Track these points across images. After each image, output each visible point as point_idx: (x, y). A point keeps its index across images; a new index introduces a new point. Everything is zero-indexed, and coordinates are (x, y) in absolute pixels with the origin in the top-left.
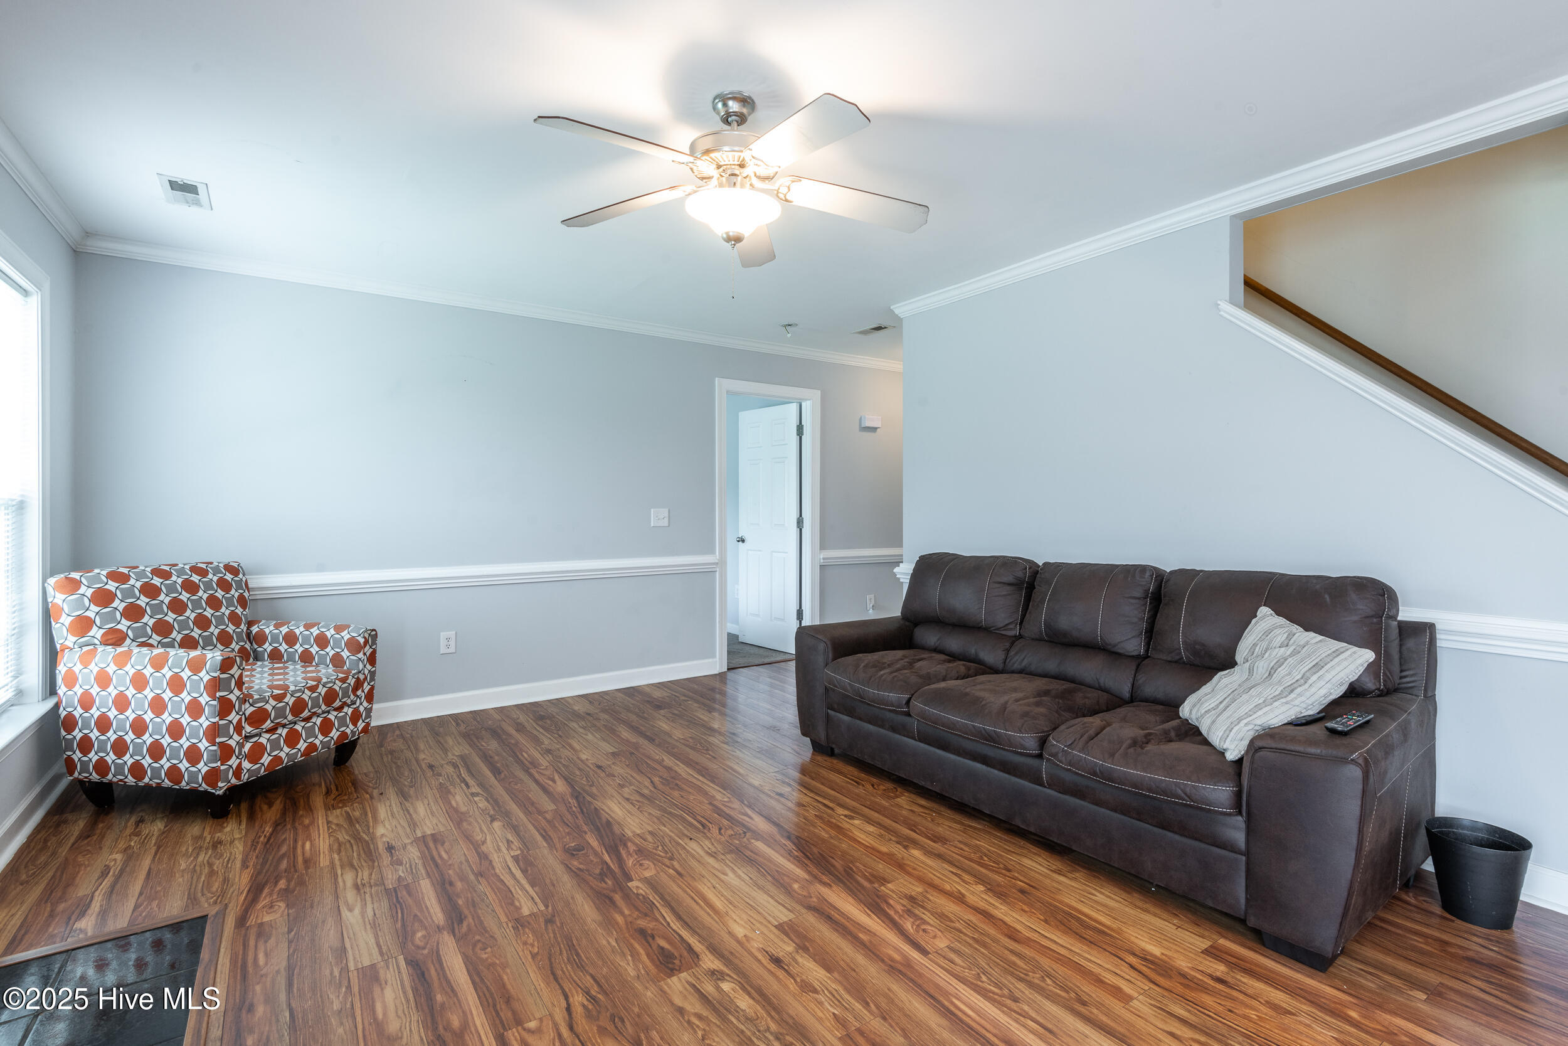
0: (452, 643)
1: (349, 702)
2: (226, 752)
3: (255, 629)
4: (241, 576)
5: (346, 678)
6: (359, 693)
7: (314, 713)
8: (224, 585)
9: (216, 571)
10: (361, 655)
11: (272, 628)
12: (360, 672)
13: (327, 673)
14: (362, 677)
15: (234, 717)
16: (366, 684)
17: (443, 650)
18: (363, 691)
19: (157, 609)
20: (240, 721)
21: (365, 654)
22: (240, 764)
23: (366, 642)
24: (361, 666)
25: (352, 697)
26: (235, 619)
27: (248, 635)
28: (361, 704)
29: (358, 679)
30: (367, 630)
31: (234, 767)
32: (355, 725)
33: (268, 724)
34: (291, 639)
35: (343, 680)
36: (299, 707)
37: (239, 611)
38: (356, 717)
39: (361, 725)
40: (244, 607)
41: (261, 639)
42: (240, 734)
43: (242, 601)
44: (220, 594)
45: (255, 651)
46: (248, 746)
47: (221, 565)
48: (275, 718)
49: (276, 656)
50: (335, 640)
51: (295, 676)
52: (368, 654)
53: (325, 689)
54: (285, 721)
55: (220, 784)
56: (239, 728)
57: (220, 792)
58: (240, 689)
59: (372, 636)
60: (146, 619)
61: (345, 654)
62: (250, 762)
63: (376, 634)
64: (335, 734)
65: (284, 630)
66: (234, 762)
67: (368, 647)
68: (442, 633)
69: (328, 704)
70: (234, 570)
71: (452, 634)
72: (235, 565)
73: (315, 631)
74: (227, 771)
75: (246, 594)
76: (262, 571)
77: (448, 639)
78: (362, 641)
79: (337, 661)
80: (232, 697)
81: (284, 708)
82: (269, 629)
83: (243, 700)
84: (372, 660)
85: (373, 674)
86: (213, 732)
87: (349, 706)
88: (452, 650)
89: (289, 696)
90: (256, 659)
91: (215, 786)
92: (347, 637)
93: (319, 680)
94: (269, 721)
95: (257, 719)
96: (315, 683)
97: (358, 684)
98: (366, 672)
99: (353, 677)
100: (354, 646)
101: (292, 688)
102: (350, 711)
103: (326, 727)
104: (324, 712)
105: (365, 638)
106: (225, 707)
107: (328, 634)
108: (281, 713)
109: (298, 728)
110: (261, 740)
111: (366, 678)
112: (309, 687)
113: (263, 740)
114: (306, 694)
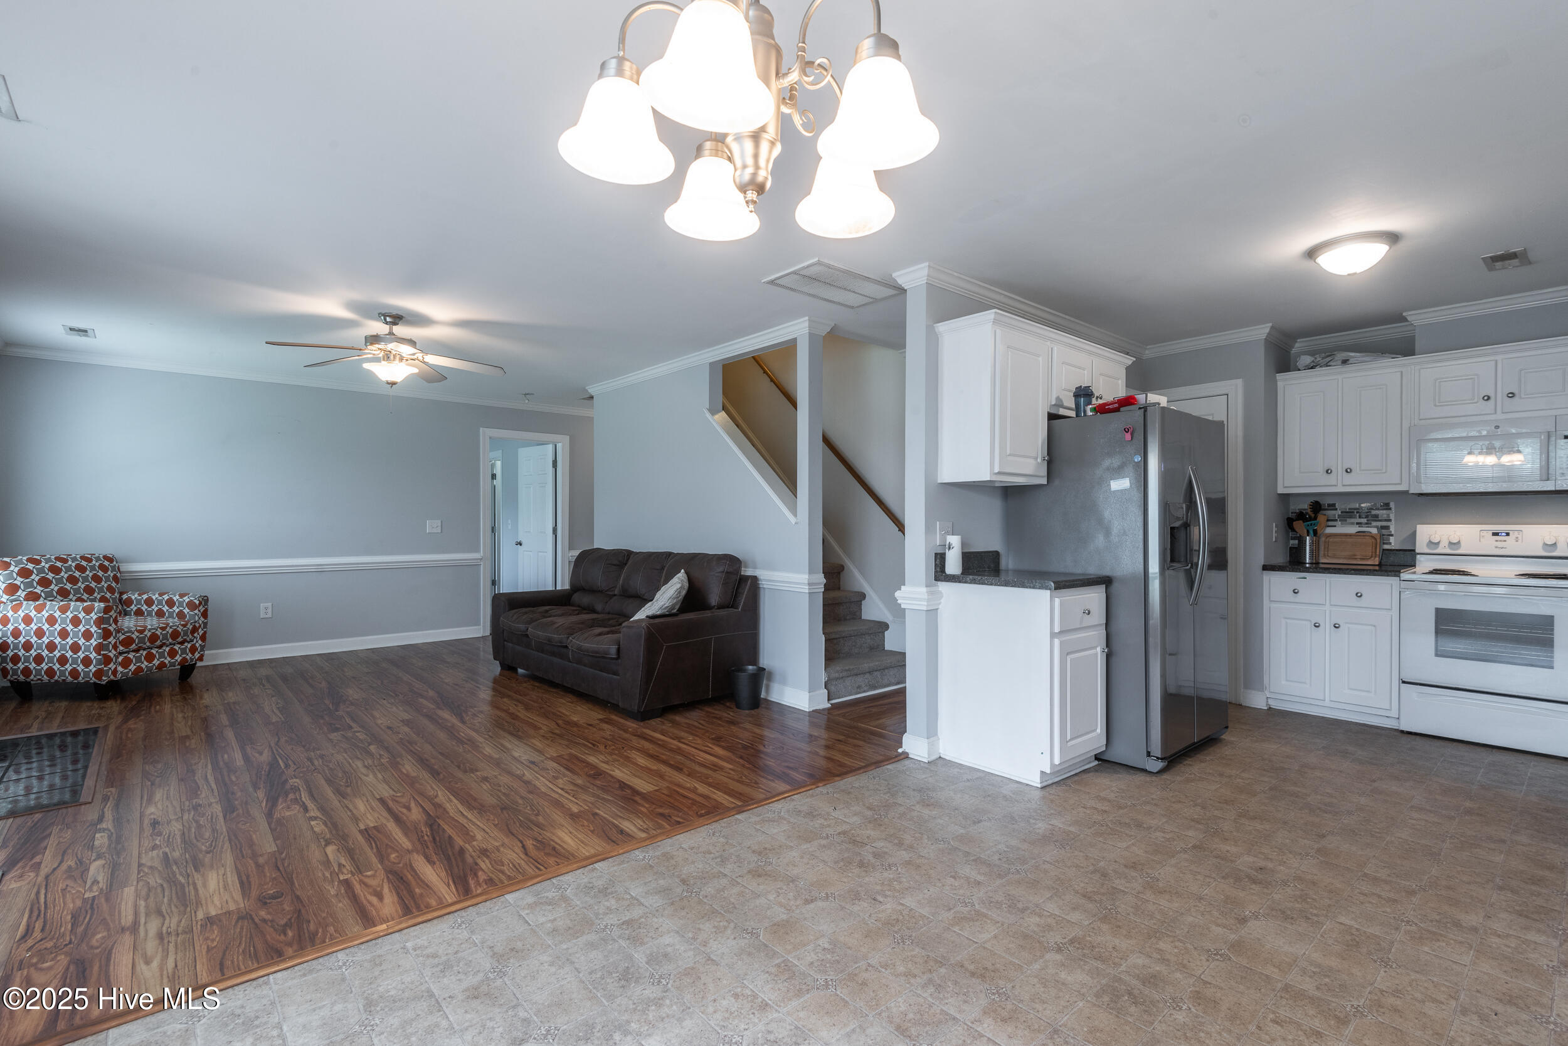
0: (270, 611)
1: (188, 639)
2: (107, 660)
3: (125, 597)
4: (115, 563)
5: (187, 624)
6: (196, 635)
7: (164, 644)
8: (103, 568)
9: (98, 559)
10: (196, 611)
11: (136, 596)
12: (195, 622)
13: (174, 621)
14: (197, 625)
15: (112, 640)
16: (200, 630)
17: (263, 616)
18: (198, 634)
19: (60, 581)
20: (116, 643)
21: (199, 611)
22: (116, 668)
23: (200, 603)
24: (197, 618)
25: (190, 636)
26: (110, 589)
27: (120, 600)
28: (197, 642)
29: (195, 626)
30: (201, 596)
31: (113, 669)
32: (193, 654)
33: (134, 646)
34: (149, 602)
35: (184, 626)
36: (154, 638)
37: (114, 585)
38: (193, 650)
39: (197, 655)
40: (117, 583)
41: (129, 602)
42: (116, 650)
43: (116, 579)
44: (100, 573)
45: (125, 610)
46: (120, 659)
47: (101, 556)
48: (138, 643)
49: (139, 613)
50: (179, 602)
51: (152, 623)
52: (202, 611)
53: (171, 630)
54: (144, 646)
55: (104, 678)
56: (115, 647)
57: (104, 683)
58: (116, 624)
59: (205, 601)
60: (53, 586)
61: (186, 611)
62: (122, 667)
63: (208, 600)
64: (178, 658)
65: (145, 597)
66: (112, 666)
67: (201, 607)
68: (261, 604)
69: (173, 639)
70: (110, 560)
71: (269, 605)
72: (111, 556)
73: (166, 597)
74: (108, 671)
75: (118, 575)
76: (127, 561)
77: (266, 608)
78: (197, 602)
79: (181, 615)
80: (111, 628)
81: (144, 638)
82: (134, 597)
83: (118, 631)
84: (205, 614)
85: (205, 624)
86: (99, 648)
87: (188, 642)
88: (269, 615)
89: (147, 631)
90: (126, 615)
91: (100, 679)
92: (187, 600)
93: (168, 624)
94: (134, 645)
95: (127, 642)
96: (165, 626)
97: (195, 630)
98: (201, 622)
99: (191, 625)
100: (191, 605)
101: (149, 627)
102: (189, 646)
103: (173, 653)
104: (171, 644)
105: (199, 601)
106: (106, 634)
107: (175, 599)
108: (142, 640)
109: (154, 651)
110: (129, 656)
111: (200, 626)
112: (161, 628)
113: (131, 656)
114: (159, 632)
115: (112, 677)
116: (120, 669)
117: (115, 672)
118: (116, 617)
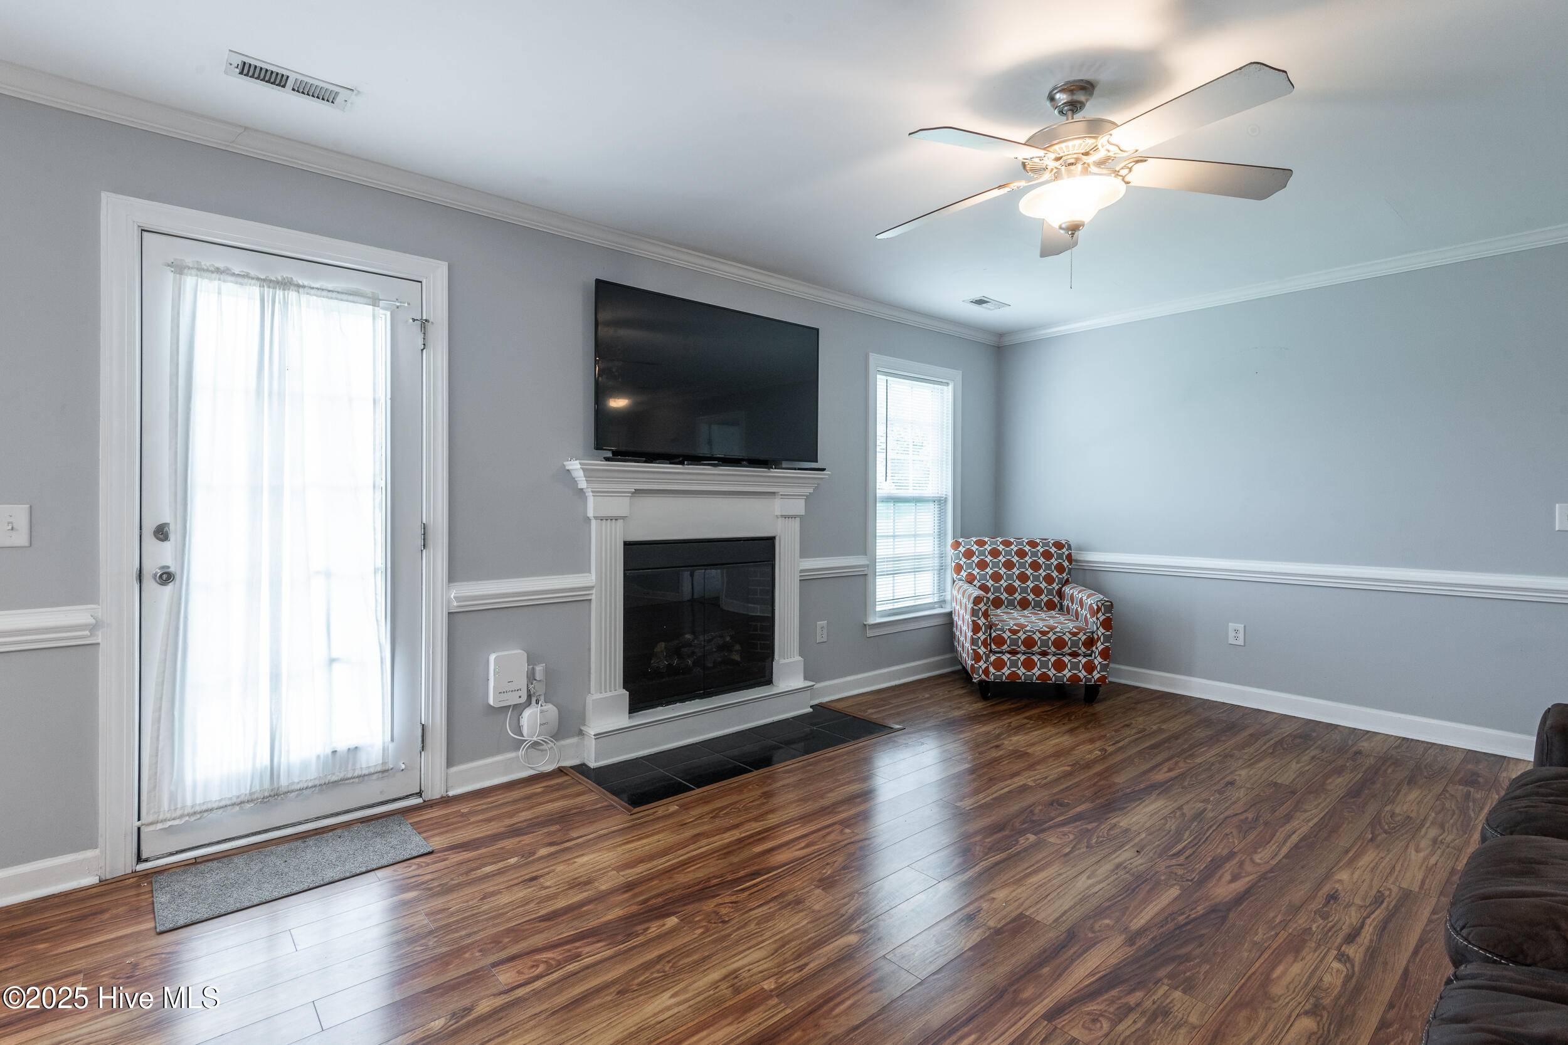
0: (1241, 635)
1: (1081, 653)
2: (976, 656)
3: (1064, 589)
5: (1077, 633)
6: (1093, 649)
7: (1046, 652)
10: (1093, 619)
12: (1092, 632)
13: (1067, 626)
14: (1094, 636)
15: (982, 635)
16: (1099, 644)
17: (1231, 641)
18: (1097, 648)
19: (1022, 565)
20: (986, 639)
21: (1098, 619)
22: (988, 667)
23: (1099, 609)
24: (1095, 628)
27: (1059, 592)
28: (1095, 658)
29: (1090, 637)
30: (1099, 600)
31: (984, 667)
32: (1090, 673)
33: (1007, 647)
34: (1072, 599)
35: (1074, 634)
36: (1031, 642)
38: (1090, 667)
39: (1096, 675)
42: (987, 648)
45: (1060, 604)
46: (993, 658)
48: (1013, 645)
49: (1068, 610)
51: (1040, 622)
52: (1101, 619)
53: (1052, 636)
54: (1020, 649)
56: (986, 644)
58: (987, 619)
59: (1106, 606)
60: (988, 570)
61: (1088, 616)
62: (995, 669)
63: (1112, 604)
64: (1068, 674)
66: (983, 664)
67: (1101, 613)
68: (1230, 624)
69: (1057, 648)
71: (1241, 627)
73: (1080, 595)
74: (979, 668)
77: (1236, 631)
78: (1094, 607)
79: (1086, 620)
80: (980, 623)
81: (1019, 640)
83: (989, 627)
84: (1107, 625)
85: (1107, 637)
86: (971, 642)
87: (1081, 656)
88: (1241, 642)
89: (1021, 633)
90: (1061, 609)
91: (972, 676)
92: (1089, 603)
93: (1052, 628)
95: (999, 641)
96: (1047, 630)
97: (1091, 641)
98: (1099, 634)
99: (1084, 634)
100: (1087, 609)
101: (1028, 628)
102: (1083, 660)
103: (1059, 665)
104: (1055, 654)
105: (1097, 606)
106: (975, 628)
107: (1084, 599)
108: (1016, 642)
109: (1035, 658)
110: (1004, 657)
111: (1099, 638)
112: (1041, 632)
113: (1005, 657)
114: (1036, 636)
115: (983, 677)
116: (991, 669)
117: (986, 671)
118: (987, 610)
